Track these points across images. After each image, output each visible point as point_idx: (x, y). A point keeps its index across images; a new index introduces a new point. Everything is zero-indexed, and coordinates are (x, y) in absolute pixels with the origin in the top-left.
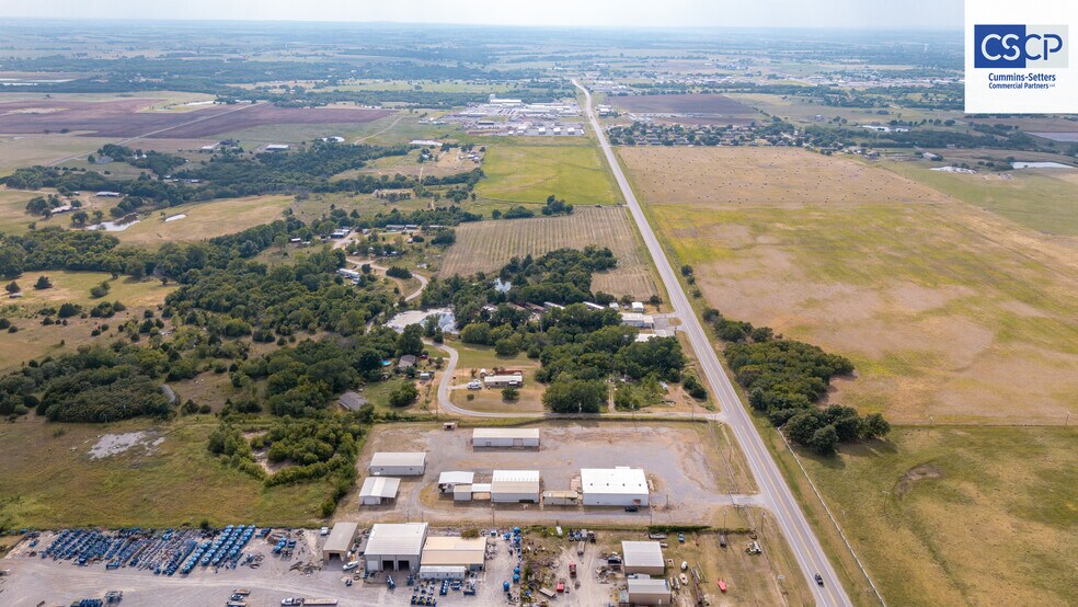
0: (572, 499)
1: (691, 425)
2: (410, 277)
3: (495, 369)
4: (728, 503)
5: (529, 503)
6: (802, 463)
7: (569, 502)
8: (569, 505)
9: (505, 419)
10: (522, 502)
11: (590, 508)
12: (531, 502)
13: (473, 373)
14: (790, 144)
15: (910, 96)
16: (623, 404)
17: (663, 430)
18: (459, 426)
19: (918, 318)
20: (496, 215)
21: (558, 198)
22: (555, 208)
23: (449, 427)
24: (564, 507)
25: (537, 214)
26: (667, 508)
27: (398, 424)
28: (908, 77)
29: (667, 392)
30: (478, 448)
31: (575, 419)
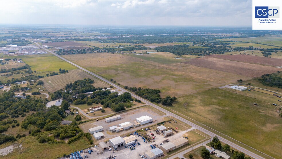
0: (139, 124)
1: (144, 107)
2: (41, 94)
3: (93, 108)
4: (164, 117)
5: (131, 128)
6: (168, 108)
7: (139, 125)
8: (139, 126)
9: (108, 116)
10: (130, 128)
11: (143, 125)
12: (132, 127)
13: (88, 110)
14: (103, 52)
15: (116, 40)
16: (128, 107)
17: (141, 109)
18: (99, 120)
19: (161, 81)
20: (47, 75)
21: (62, 69)
22: (63, 72)
23: (97, 121)
24: (138, 126)
25: (59, 73)
26: (156, 121)
27: (84, 124)
28: (112, 36)
29: (133, 103)
30: (109, 122)
31: (122, 112)
